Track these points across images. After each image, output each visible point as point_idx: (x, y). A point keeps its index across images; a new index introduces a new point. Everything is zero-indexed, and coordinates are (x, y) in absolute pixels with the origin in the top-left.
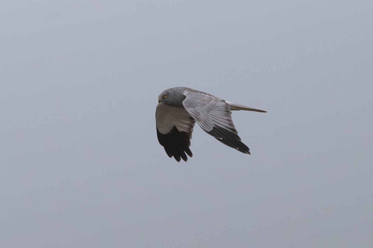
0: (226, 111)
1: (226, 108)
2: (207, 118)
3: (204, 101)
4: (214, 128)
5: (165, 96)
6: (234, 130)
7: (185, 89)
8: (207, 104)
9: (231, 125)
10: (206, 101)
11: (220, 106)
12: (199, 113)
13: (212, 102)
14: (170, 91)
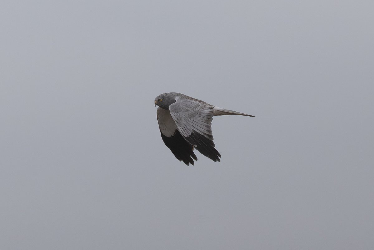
0: (207, 118)
1: (209, 115)
2: (188, 124)
3: (189, 107)
4: (192, 133)
5: (161, 100)
6: (211, 136)
7: (178, 94)
8: (191, 110)
9: (209, 131)
10: (191, 107)
11: (203, 113)
12: (181, 118)
13: (198, 109)
14: (165, 96)
